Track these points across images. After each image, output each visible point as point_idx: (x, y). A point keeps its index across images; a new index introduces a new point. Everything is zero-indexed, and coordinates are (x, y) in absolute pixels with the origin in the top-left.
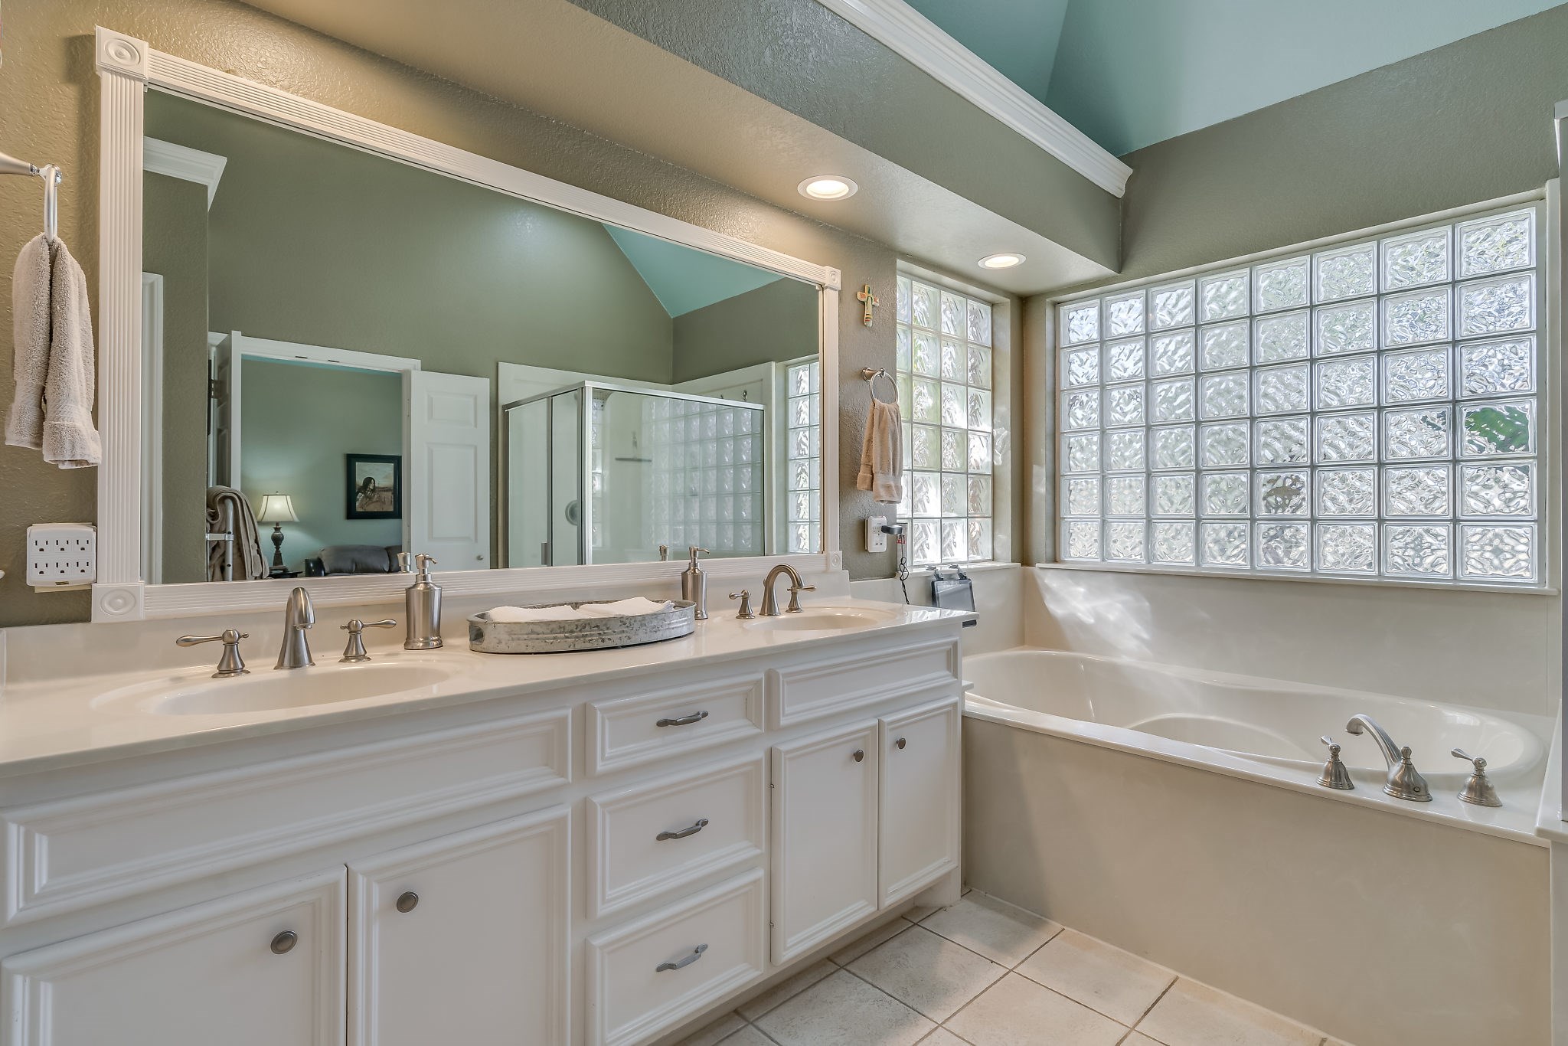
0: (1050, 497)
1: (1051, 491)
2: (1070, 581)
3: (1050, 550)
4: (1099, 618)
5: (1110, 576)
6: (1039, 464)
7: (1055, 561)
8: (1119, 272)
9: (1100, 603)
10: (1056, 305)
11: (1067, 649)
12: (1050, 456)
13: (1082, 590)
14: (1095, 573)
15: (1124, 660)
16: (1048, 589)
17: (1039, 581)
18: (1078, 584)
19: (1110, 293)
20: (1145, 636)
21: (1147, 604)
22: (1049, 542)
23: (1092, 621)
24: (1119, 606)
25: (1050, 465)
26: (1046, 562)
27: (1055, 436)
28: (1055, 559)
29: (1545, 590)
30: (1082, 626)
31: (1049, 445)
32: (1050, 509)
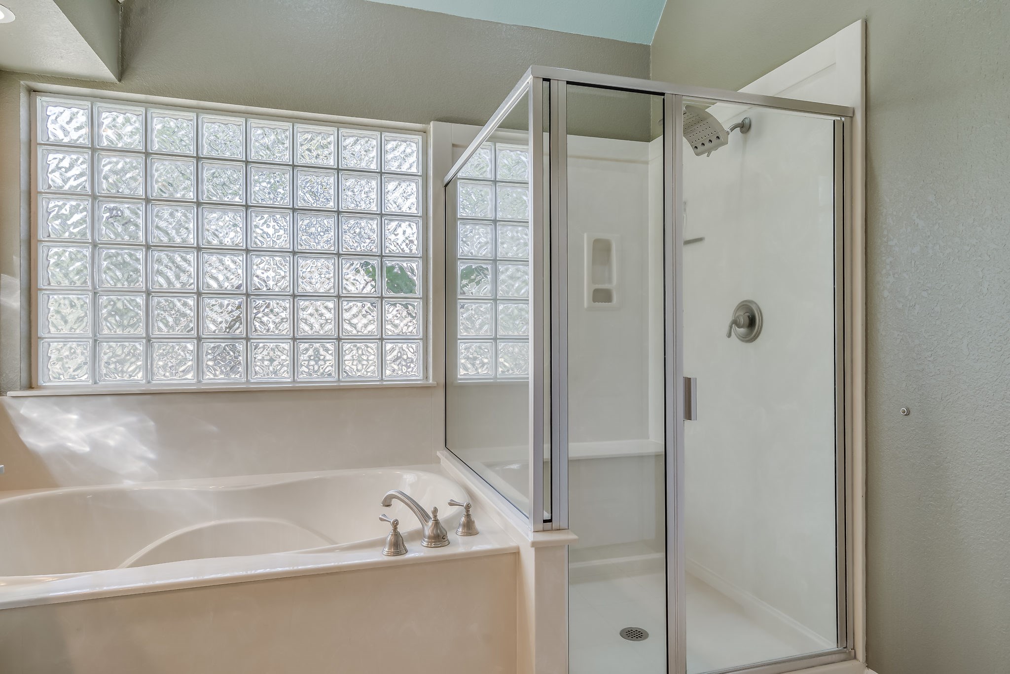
0: (24, 314)
1: (25, 305)
2: (56, 408)
3: (24, 375)
4: (96, 445)
5: (109, 399)
6: (11, 274)
7: (30, 387)
8: (120, 80)
9: (96, 430)
10: (32, 91)
11: (55, 485)
12: (24, 263)
13: (74, 417)
14: (91, 398)
15: (128, 484)
16: (25, 420)
17: (11, 413)
18: (68, 411)
19: (103, 98)
20: (151, 456)
21: (152, 423)
22: (24, 366)
23: (87, 449)
24: (122, 429)
25: (25, 276)
26: (21, 389)
27: (30, 243)
28: (30, 385)
29: (431, 384)
30: (74, 457)
31: (24, 253)
32: (25, 327)
